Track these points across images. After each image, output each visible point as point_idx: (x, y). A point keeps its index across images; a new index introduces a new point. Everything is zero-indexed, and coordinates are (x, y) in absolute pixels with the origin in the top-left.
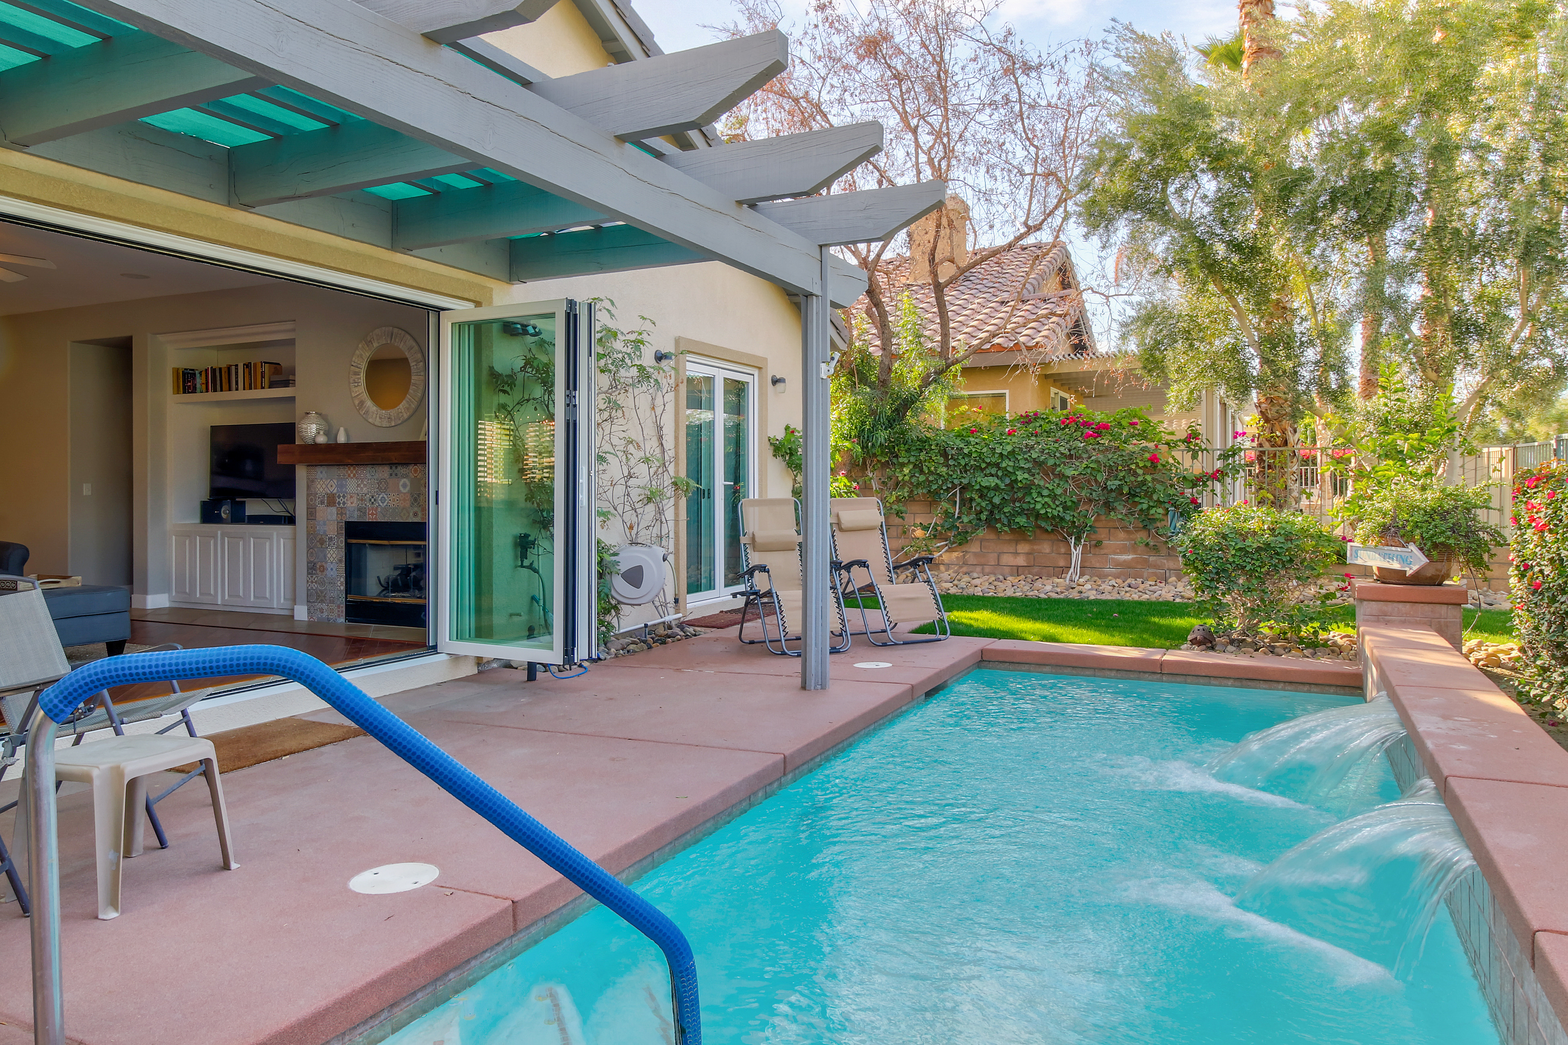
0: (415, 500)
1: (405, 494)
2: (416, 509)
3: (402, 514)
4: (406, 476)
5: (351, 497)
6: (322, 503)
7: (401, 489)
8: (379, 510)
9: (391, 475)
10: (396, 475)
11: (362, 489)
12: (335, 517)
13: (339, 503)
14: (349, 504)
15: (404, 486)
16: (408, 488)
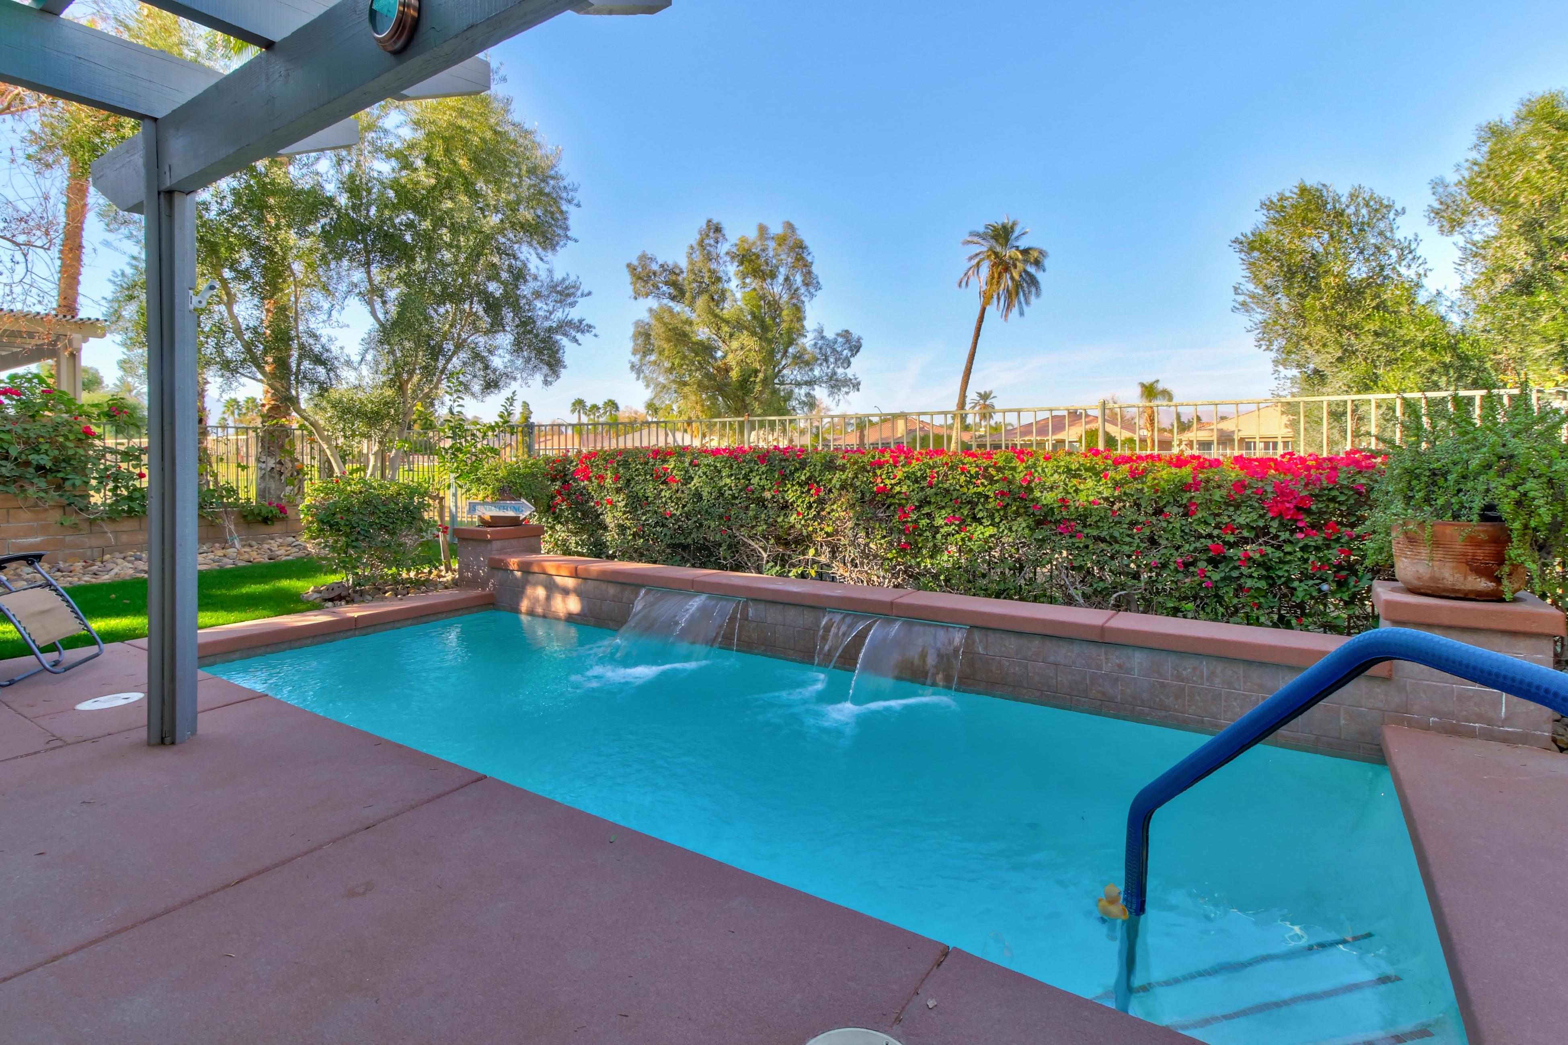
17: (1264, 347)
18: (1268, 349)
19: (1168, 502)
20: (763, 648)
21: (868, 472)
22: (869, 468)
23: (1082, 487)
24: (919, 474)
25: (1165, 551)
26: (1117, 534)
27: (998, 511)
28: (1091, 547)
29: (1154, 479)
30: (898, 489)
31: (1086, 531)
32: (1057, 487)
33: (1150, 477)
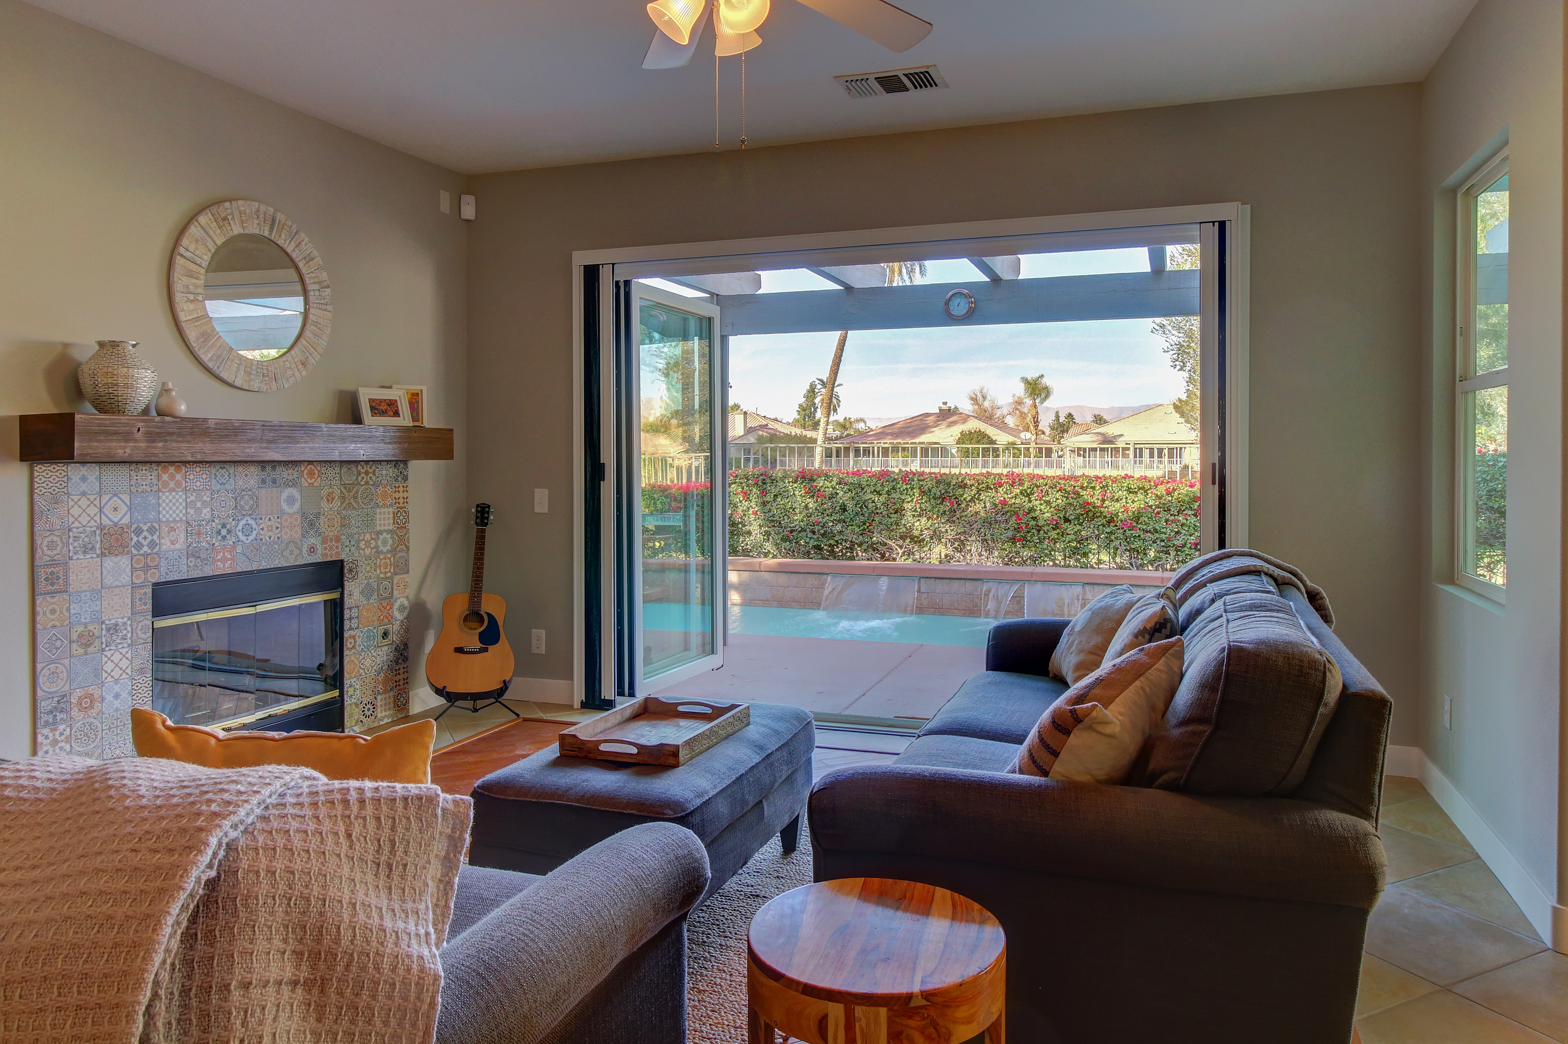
0: (312, 524)
1: (291, 515)
2: (313, 541)
3: (286, 553)
4: (294, 484)
5: (172, 529)
6: (87, 549)
7: (285, 506)
8: (239, 549)
9: (263, 481)
10: (274, 481)
11: (198, 511)
12: (125, 579)
13: (139, 546)
14: (166, 544)
15: (291, 500)
16: (297, 505)
17: (1178, 367)
18: (1181, 369)
19: (1186, 508)
20: (933, 610)
21: (992, 489)
22: (992, 487)
23: (1136, 499)
24: (1029, 491)
25: (1184, 537)
26: (1158, 528)
27: (1082, 515)
28: (1142, 536)
29: (1179, 494)
30: (1013, 501)
31: (1139, 526)
32: (1121, 499)
33: (1176, 493)
